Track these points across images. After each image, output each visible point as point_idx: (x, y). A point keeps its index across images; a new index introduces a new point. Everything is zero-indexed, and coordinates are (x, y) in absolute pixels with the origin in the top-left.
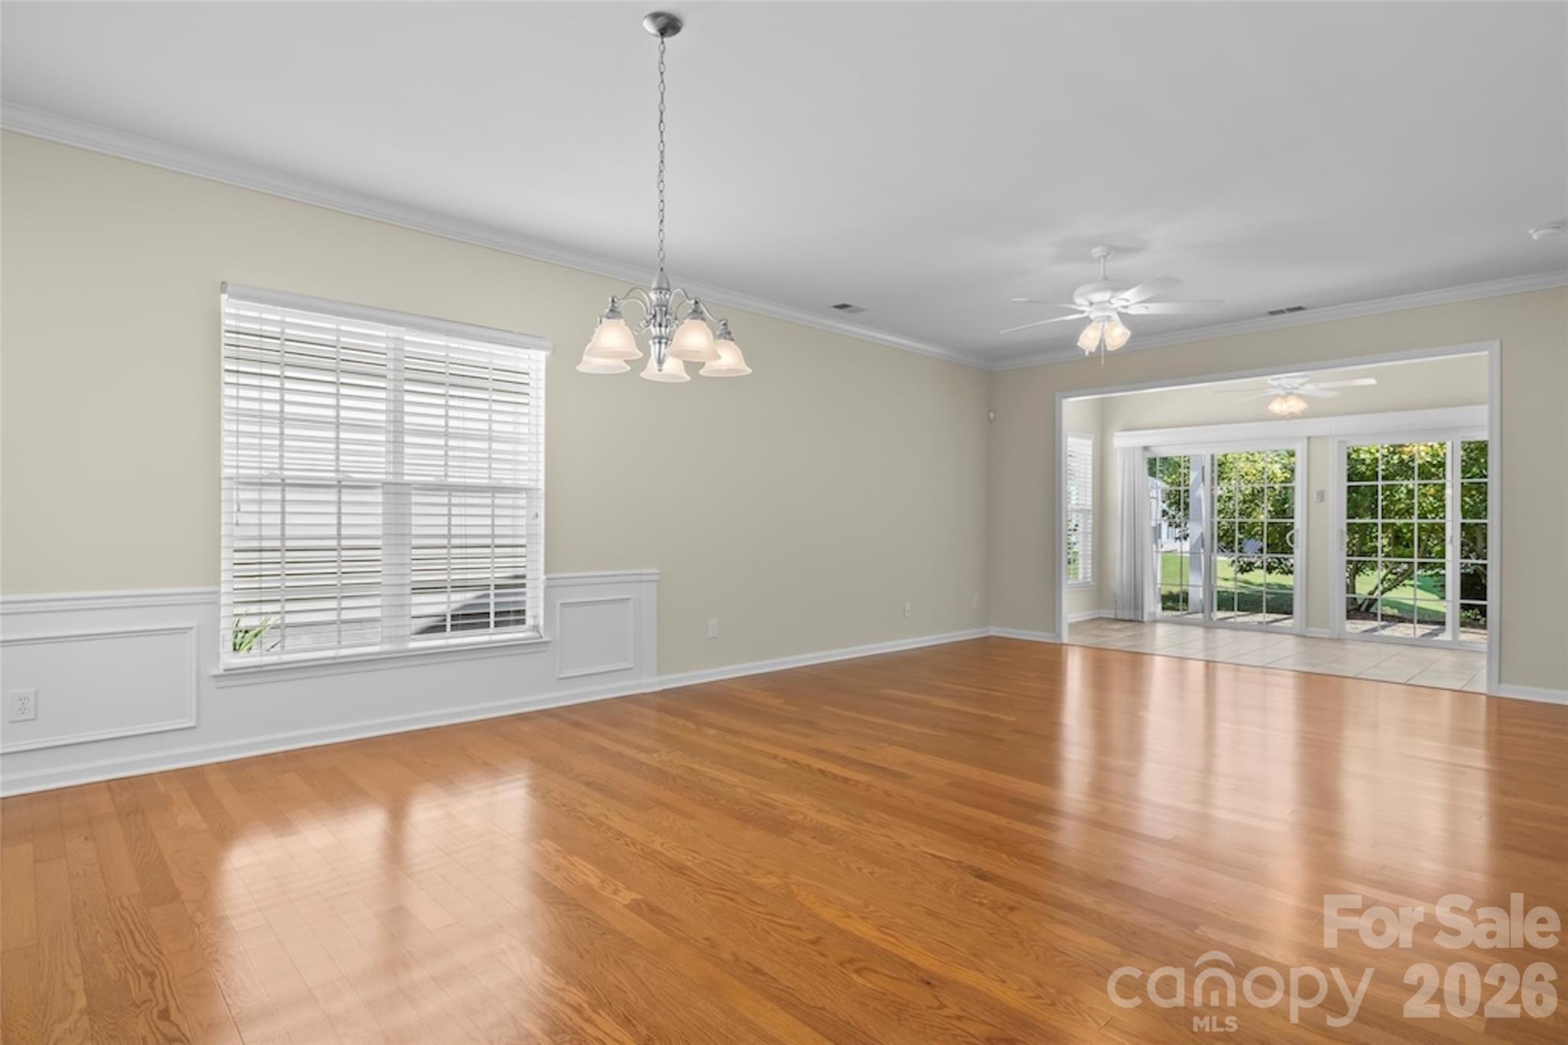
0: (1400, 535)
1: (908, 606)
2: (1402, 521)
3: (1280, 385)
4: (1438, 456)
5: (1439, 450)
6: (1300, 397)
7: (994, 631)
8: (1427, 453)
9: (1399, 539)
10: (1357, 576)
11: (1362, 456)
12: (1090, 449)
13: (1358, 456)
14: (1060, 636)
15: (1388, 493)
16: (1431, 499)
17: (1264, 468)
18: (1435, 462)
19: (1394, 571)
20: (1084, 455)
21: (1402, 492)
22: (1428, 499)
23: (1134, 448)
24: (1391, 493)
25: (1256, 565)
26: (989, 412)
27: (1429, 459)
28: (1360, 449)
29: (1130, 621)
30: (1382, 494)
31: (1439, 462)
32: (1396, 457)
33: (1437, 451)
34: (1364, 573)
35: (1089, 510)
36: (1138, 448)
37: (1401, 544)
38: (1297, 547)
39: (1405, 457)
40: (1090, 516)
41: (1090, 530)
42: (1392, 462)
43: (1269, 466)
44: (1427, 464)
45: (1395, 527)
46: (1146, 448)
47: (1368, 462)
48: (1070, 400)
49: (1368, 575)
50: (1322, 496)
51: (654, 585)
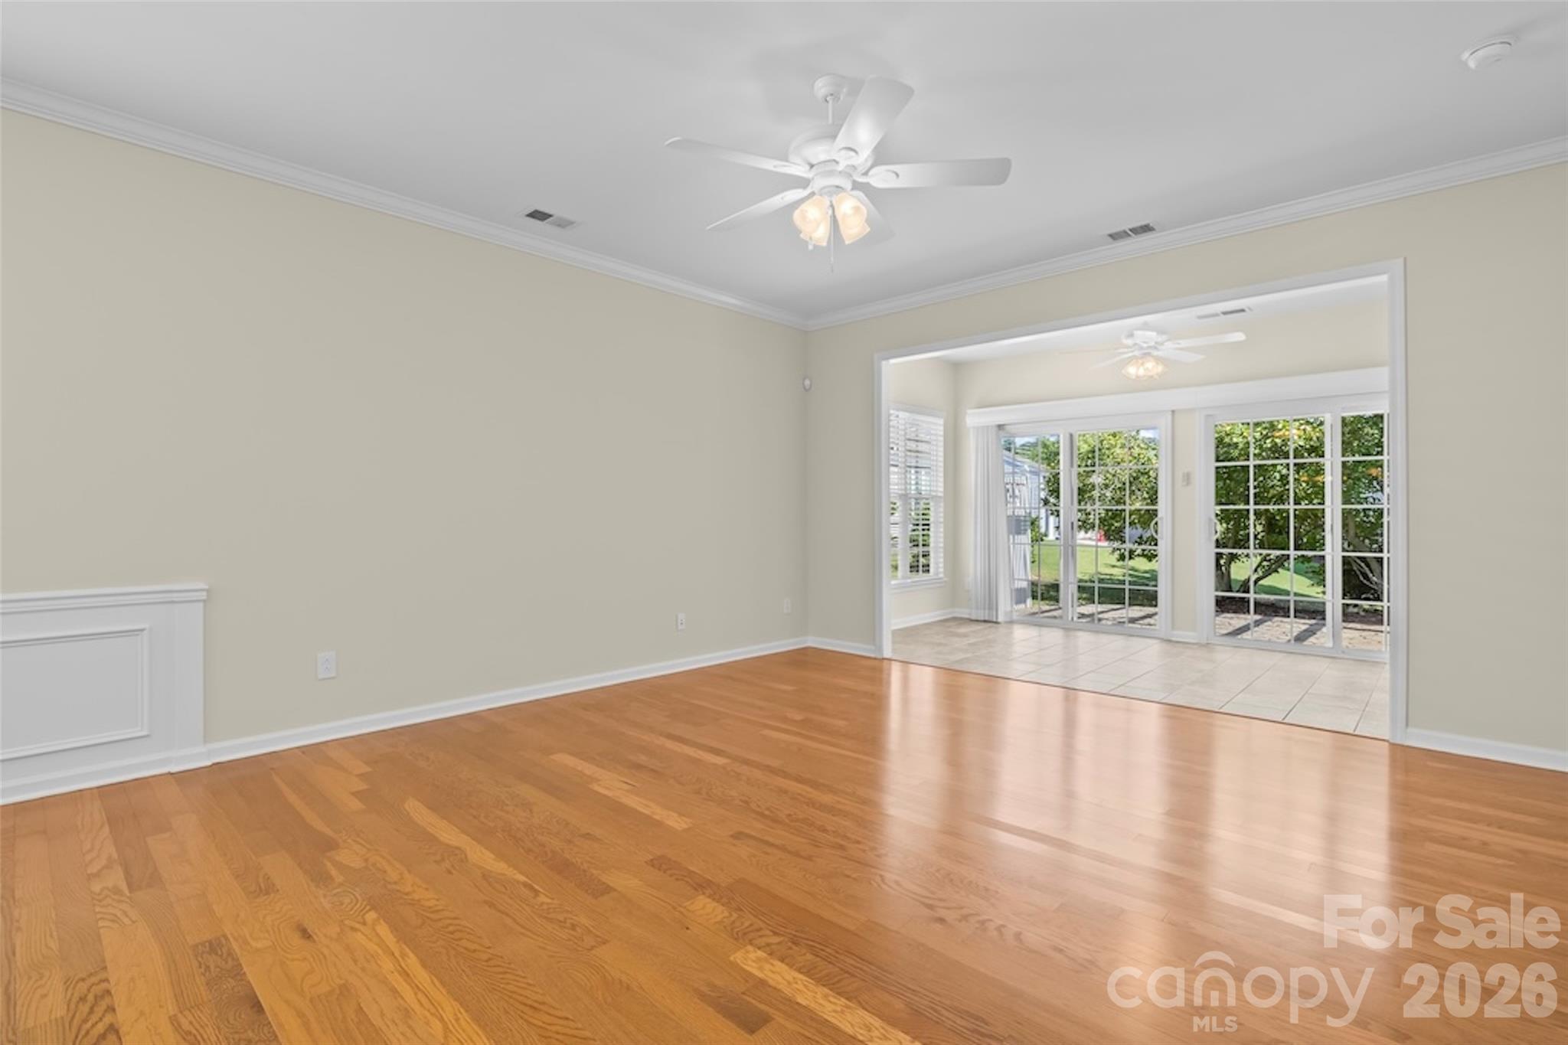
0: (1273, 522)
1: (681, 616)
2: (1276, 507)
3: (1136, 344)
4: (1311, 439)
5: (1312, 433)
6: (1158, 359)
7: (812, 641)
8: (1300, 437)
9: (1275, 528)
10: (1233, 563)
11: (1235, 440)
12: (942, 428)
13: (1231, 439)
14: (880, 649)
15: (1261, 479)
16: (1304, 485)
17: (1139, 455)
18: (1308, 446)
19: (1268, 558)
20: (936, 435)
21: (1275, 478)
22: (1301, 485)
23: (988, 427)
24: (1264, 479)
25: (1136, 553)
26: (804, 379)
27: (1302, 443)
28: (1233, 433)
29: (985, 621)
30: (1255, 480)
31: (1312, 446)
32: (1268, 441)
33: (1310, 434)
34: (1239, 560)
35: (940, 497)
36: (992, 426)
37: (1274, 532)
38: (1162, 539)
39: (1278, 441)
40: (942, 504)
41: (942, 520)
42: (1265, 446)
43: (1144, 451)
44: (1300, 448)
45: (1269, 514)
46: (1000, 427)
47: (1241, 446)
48: (893, 361)
49: (1243, 562)
50: (1188, 478)
51: (201, 605)
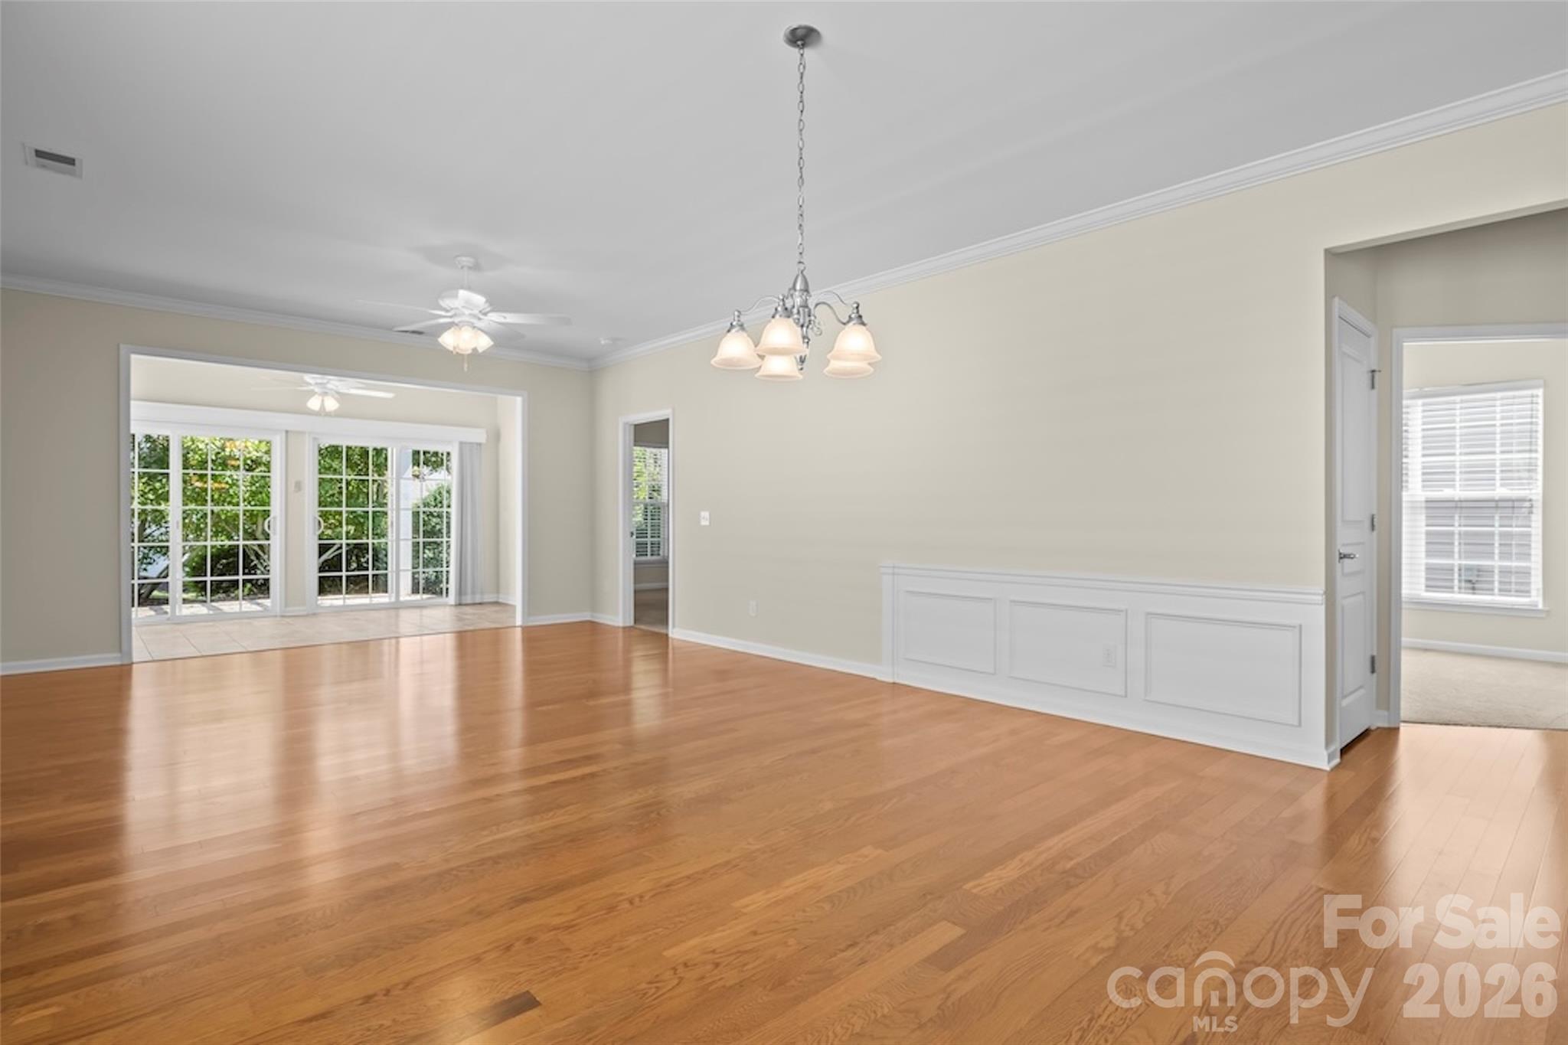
38: (275, 534)
48: (134, 356)
50: (299, 486)
